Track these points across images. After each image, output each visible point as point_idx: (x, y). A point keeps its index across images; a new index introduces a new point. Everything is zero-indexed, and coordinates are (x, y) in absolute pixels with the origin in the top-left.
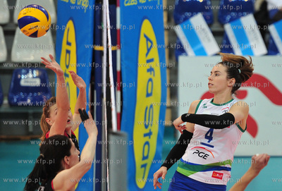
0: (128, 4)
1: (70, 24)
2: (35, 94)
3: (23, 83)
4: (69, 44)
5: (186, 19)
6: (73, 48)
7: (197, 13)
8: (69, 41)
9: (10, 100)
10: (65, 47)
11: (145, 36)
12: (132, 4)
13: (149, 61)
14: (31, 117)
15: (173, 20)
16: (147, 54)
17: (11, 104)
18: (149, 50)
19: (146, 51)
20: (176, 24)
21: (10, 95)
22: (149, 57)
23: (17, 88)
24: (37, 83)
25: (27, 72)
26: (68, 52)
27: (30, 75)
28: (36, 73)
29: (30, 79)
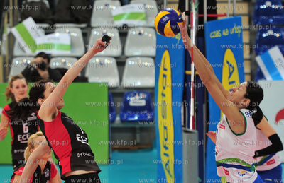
0: (214, 37)
1: (166, 54)
2: (142, 113)
3: (131, 104)
4: (165, 69)
5: (265, 50)
6: (168, 73)
7: (274, 46)
8: (166, 67)
9: (122, 117)
10: (162, 72)
11: (228, 62)
12: (216, 36)
13: (230, 83)
14: (138, 131)
15: (254, 52)
16: (229, 77)
17: (122, 121)
18: (231, 74)
19: (228, 75)
20: (257, 55)
21: (121, 113)
22: (231, 80)
23: (127, 108)
24: (143, 103)
25: (135, 95)
26: (165, 76)
27: (137, 97)
28: (142, 95)
29: (137, 101)
